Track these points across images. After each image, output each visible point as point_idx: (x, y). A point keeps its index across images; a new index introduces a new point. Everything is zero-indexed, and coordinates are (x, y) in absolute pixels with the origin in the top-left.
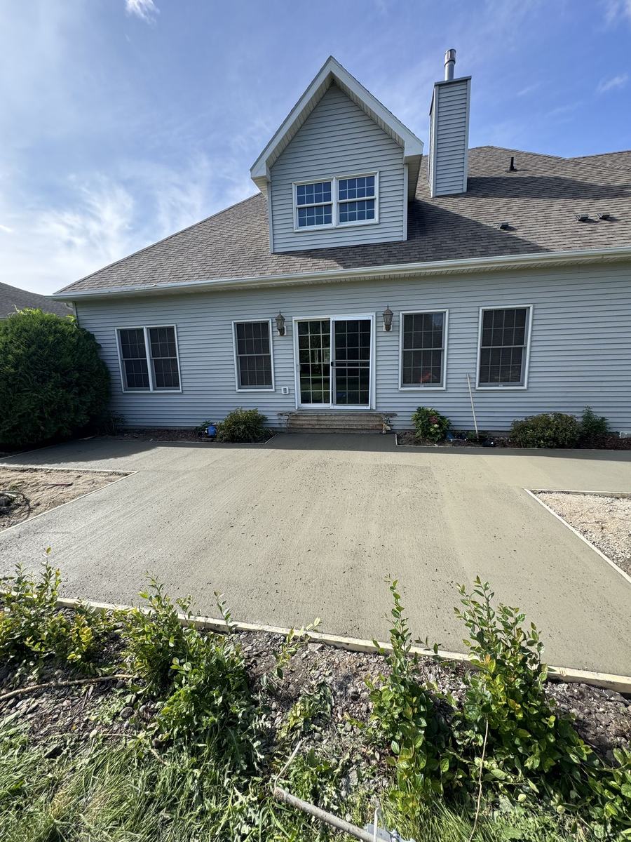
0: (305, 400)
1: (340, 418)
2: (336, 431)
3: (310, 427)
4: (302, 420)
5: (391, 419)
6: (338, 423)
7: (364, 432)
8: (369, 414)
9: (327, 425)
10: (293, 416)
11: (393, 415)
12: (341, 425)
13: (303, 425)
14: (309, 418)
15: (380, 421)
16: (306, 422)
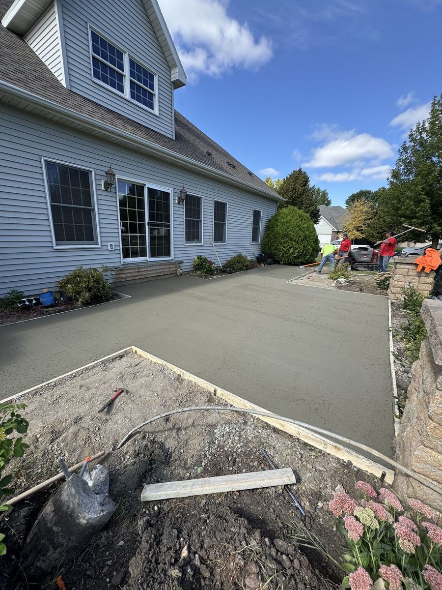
0: (126, 255)
1: (153, 268)
2: (150, 279)
3: (133, 278)
4: (126, 273)
5: (181, 265)
6: (152, 272)
7: (167, 277)
8: (170, 263)
9: (145, 275)
10: (119, 270)
11: (181, 262)
12: (153, 273)
13: (126, 278)
14: (132, 271)
15: (175, 267)
16: (129, 275)
